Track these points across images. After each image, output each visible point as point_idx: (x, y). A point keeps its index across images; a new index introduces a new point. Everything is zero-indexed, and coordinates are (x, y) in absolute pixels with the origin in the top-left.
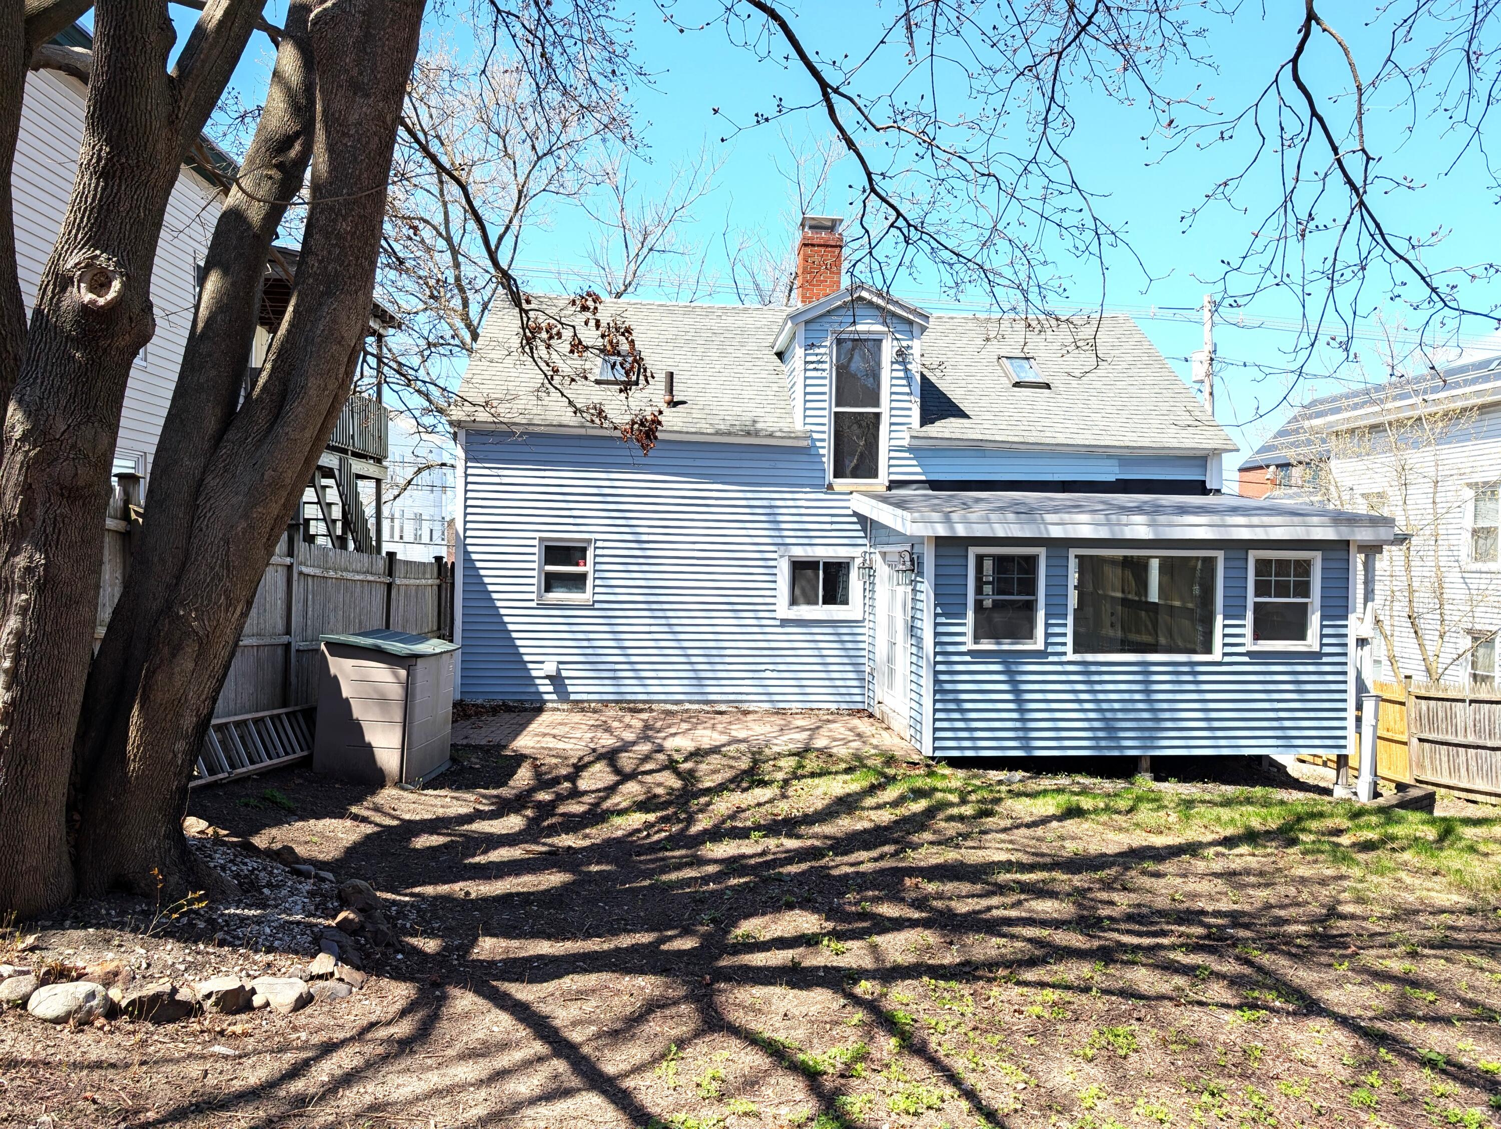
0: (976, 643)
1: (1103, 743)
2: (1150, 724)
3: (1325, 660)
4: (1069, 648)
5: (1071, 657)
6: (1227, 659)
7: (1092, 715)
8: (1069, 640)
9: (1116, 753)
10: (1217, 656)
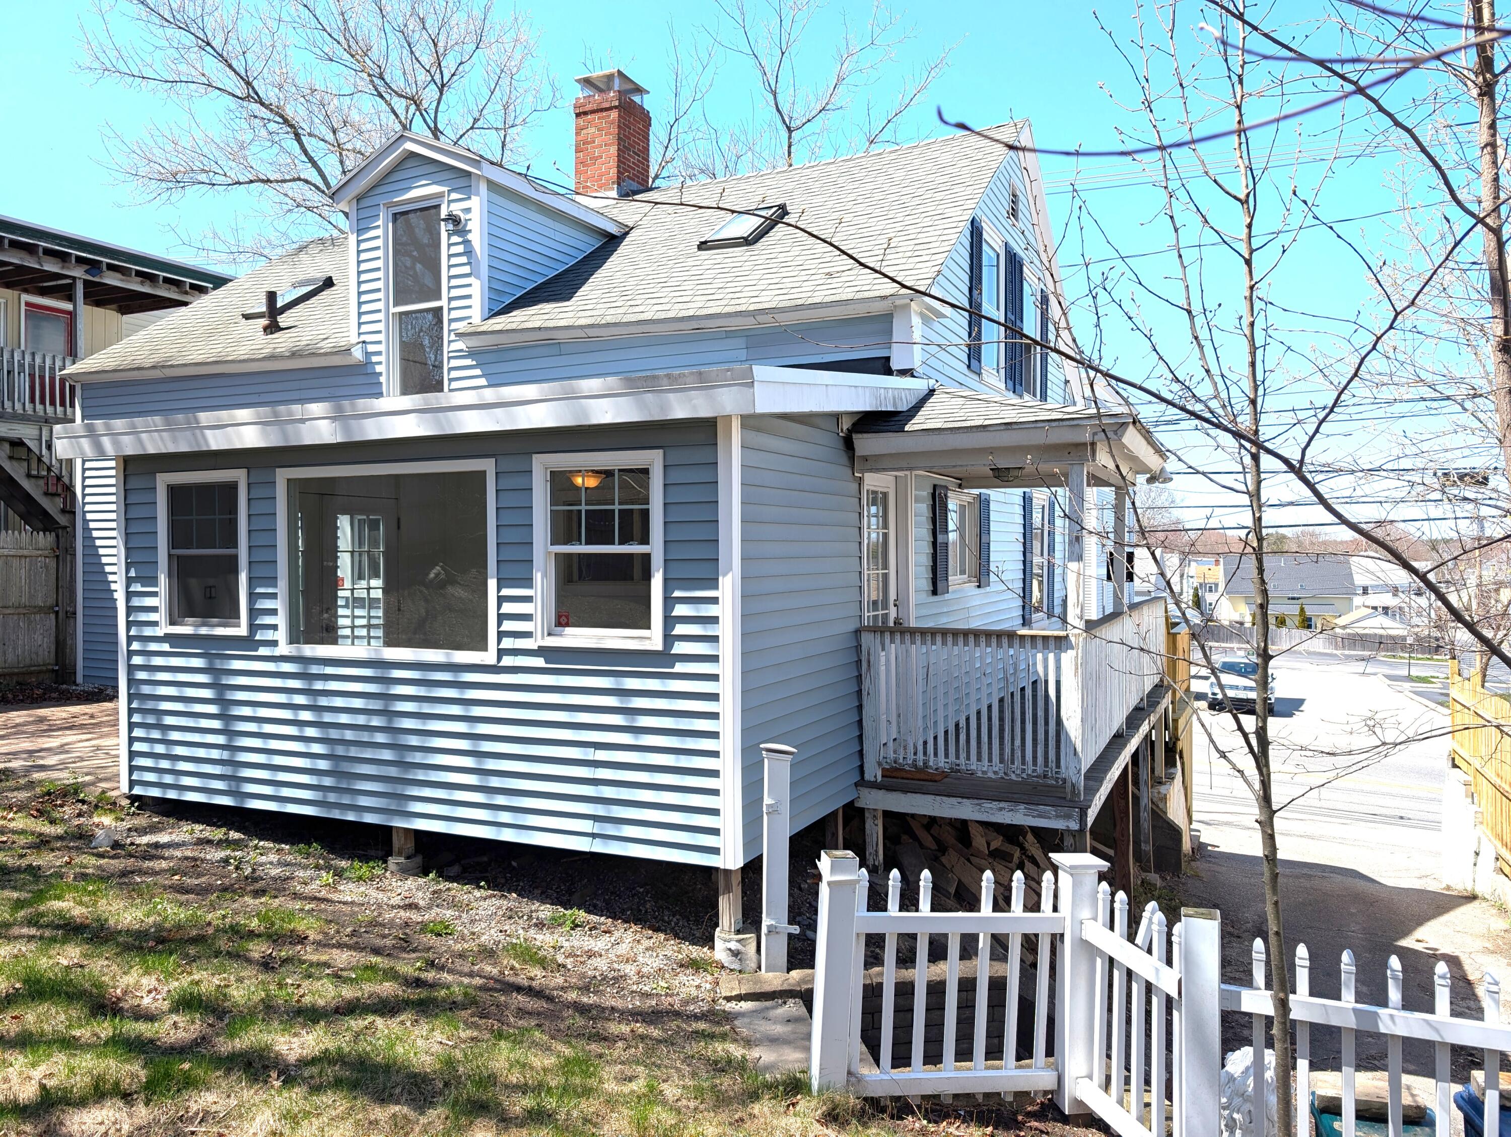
0: (172, 623)
1: (332, 797)
2: (393, 772)
3: (680, 668)
4: (281, 635)
5: (284, 649)
6: (507, 661)
7: (317, 748)
8: (281, 620)
9: (351, 817)
10: (489, 657)
